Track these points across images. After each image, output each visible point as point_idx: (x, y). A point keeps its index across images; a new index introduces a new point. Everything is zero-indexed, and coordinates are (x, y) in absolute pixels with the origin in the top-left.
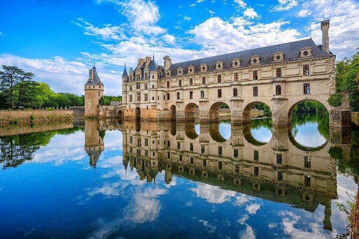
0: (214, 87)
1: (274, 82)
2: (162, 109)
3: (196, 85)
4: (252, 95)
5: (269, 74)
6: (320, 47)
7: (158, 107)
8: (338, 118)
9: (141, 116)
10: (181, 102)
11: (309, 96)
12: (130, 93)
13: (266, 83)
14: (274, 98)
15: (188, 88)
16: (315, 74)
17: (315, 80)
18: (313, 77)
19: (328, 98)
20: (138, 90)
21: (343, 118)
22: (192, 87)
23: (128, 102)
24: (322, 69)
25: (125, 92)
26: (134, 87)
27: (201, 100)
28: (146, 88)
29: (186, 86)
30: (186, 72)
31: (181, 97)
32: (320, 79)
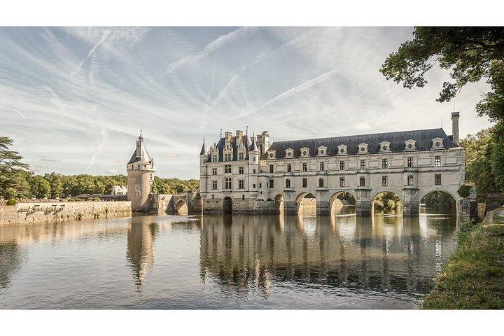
0: (336, 174)
1: (405, 171)
2: (265, 199)
3: (311, 171)
4: (381, 185)
5: (400, 163)
6: (451, 138)
7: (260, 197)
8: (468, 208)
9: (233, 208)
10: (292, 191)
11: (440, 187)
12: (214, 178)
13: (397, 173)
14: (405, 189)
15: (300, 174)
16: (446, 165)
17: (446, 171)
18: (444, 168)
19: (458, 188)
20: (228, 175)
21: (471, 207)
22: (306, 173)
23: (209, 190)
24: (453, 160)
25: (206, 176)
26: (221, 170)
27: (318, 189)
28: (241, 172)
29: (299, 171)
30: (297, 154)
31: (292, 185)
32: (451, 171)
